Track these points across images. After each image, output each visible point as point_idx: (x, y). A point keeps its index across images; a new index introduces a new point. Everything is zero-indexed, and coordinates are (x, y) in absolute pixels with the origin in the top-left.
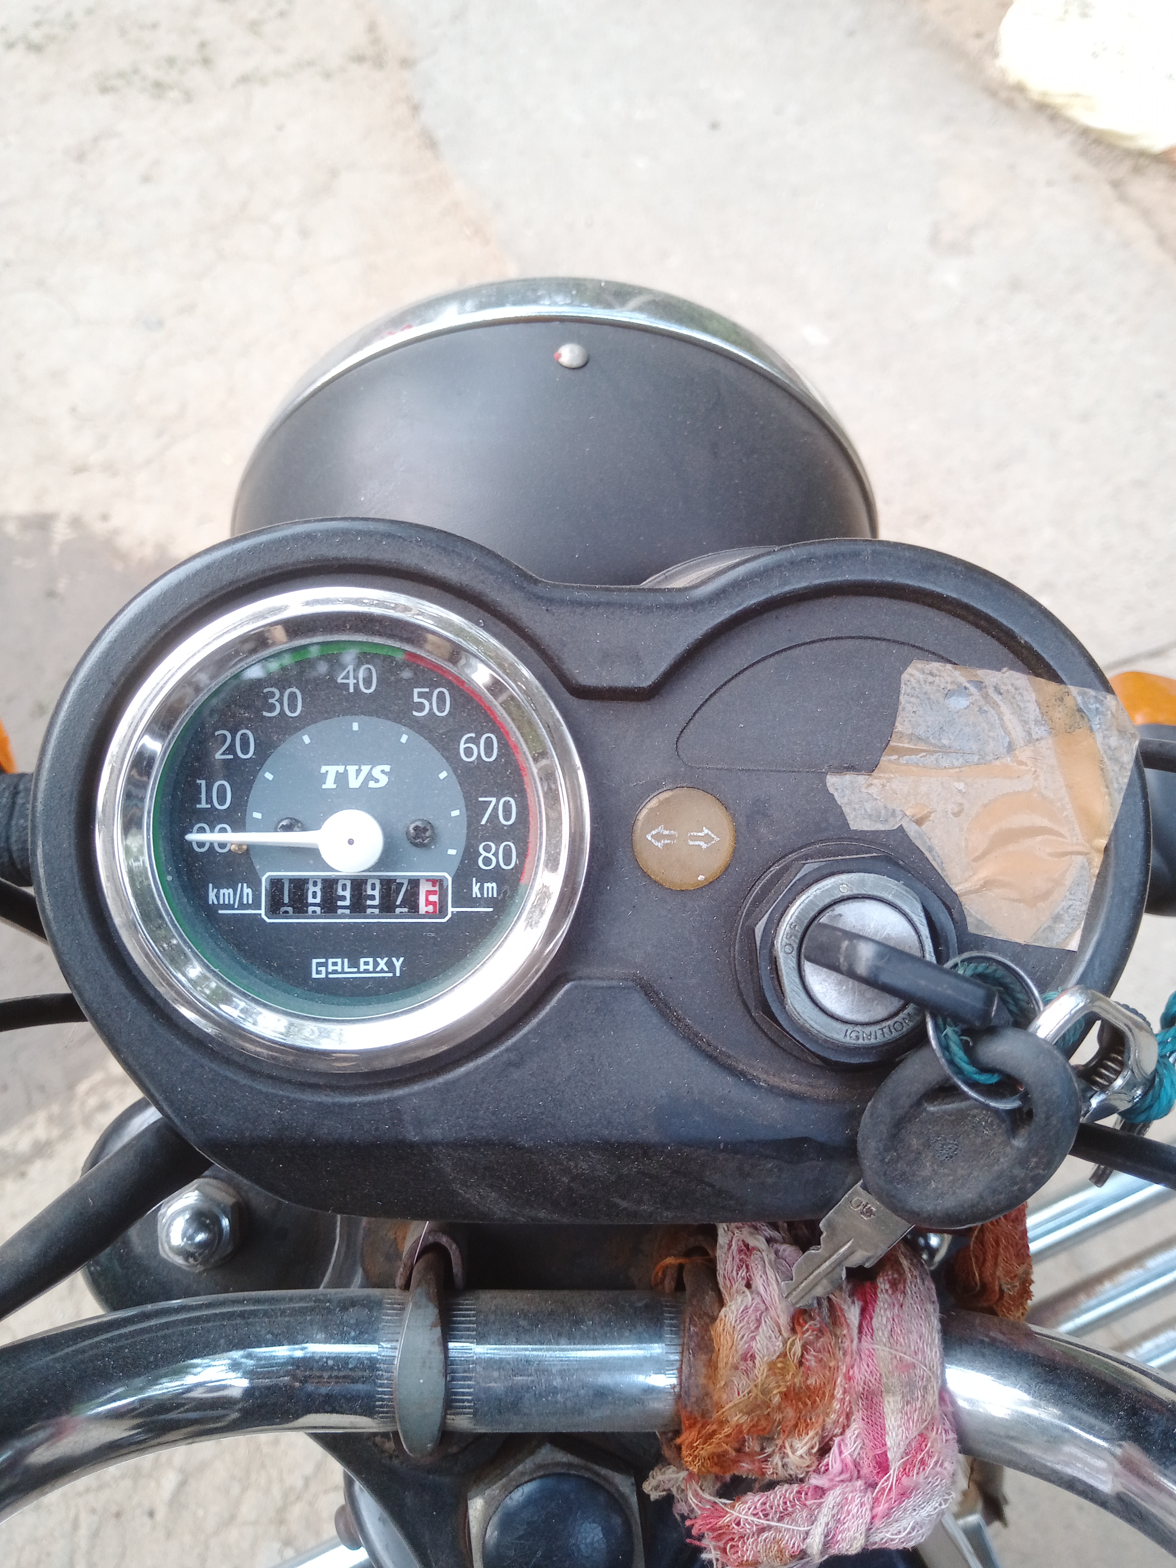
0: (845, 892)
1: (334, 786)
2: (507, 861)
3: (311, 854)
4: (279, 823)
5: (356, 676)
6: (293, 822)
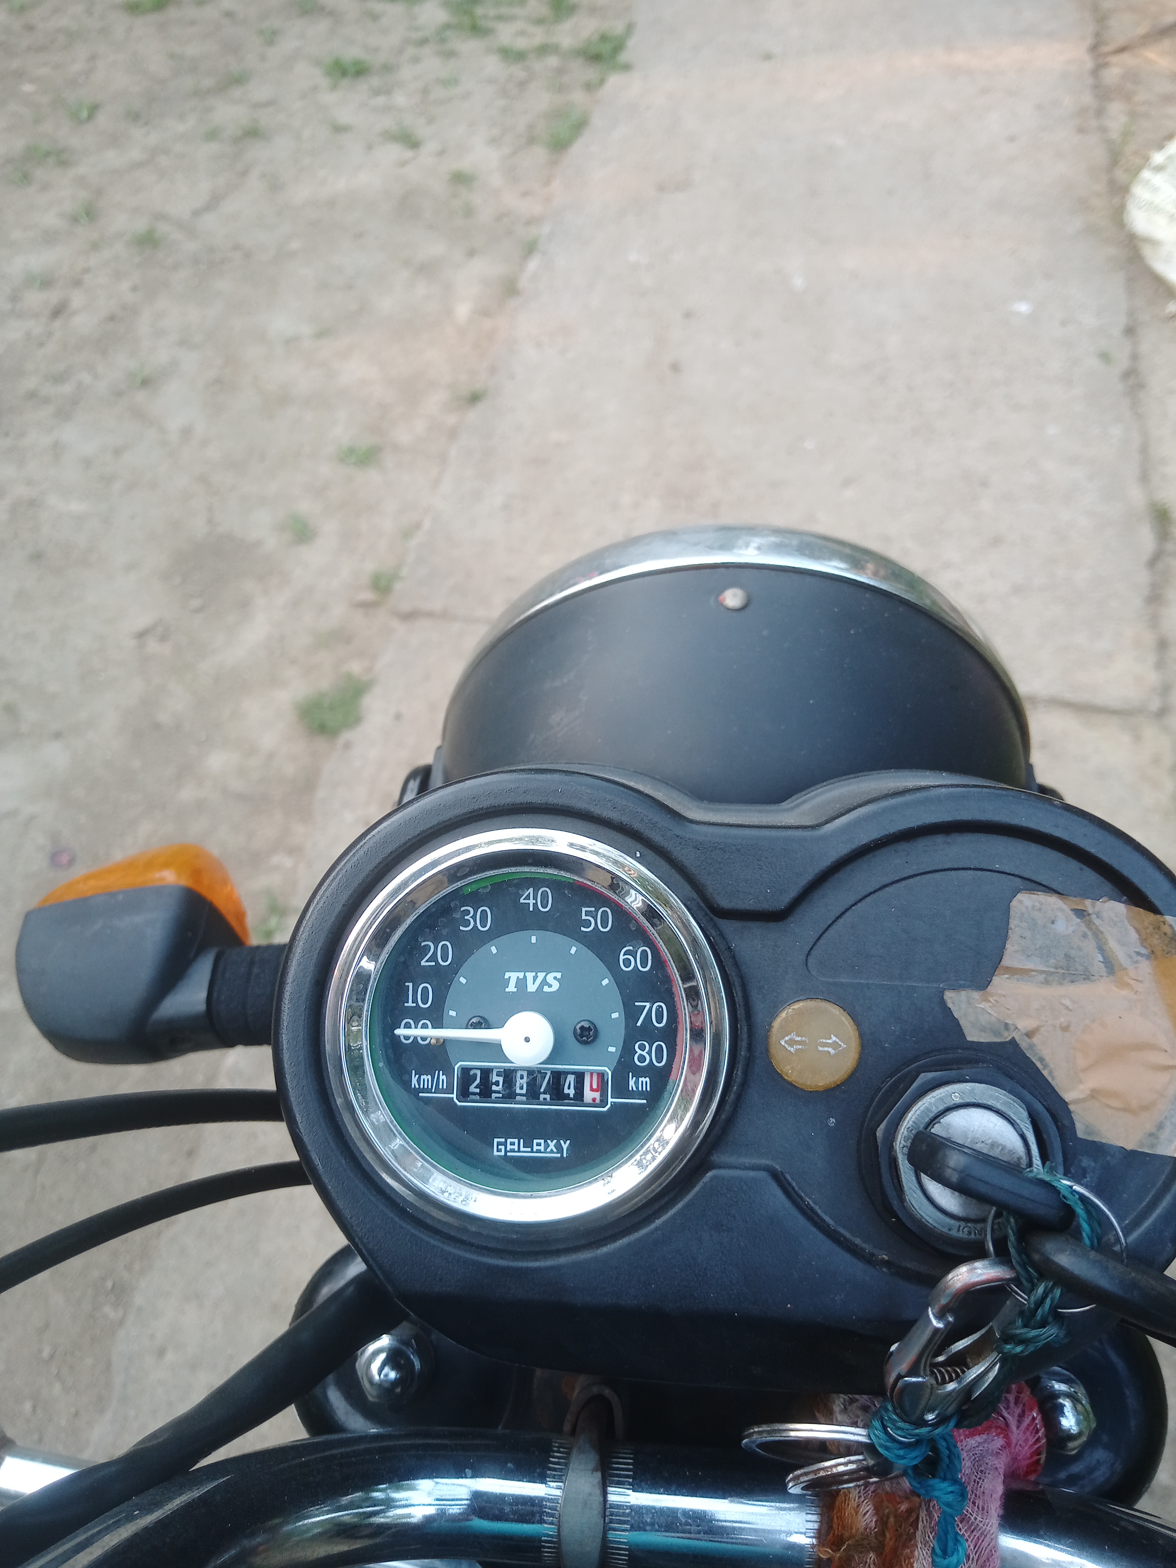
0: (957, 1100)
1: (515, 990)
2: (659, 1060)
3: (495, 1049)
4: (469, 1021)
5: (535, 898)
6: (481, 1020)
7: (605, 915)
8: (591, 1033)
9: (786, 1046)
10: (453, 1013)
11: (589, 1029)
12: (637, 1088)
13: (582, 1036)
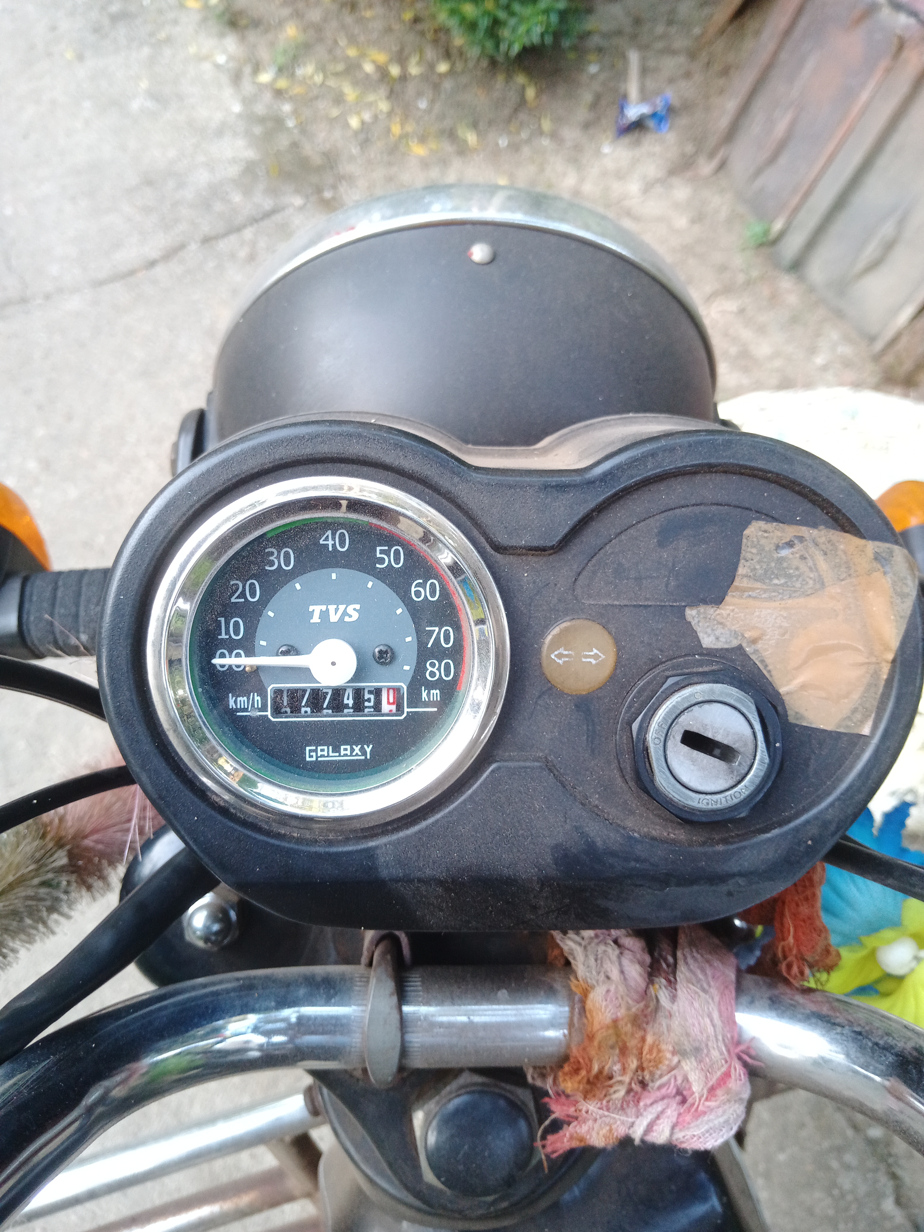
0: (699, 698)
1: (319, 621)
2: (447, 674)
3: (304, 673)
4: (279, 649)
5: (334, 539)
6: (290, 648)
7: (397, 553)
8: (388, 655)
9: (556, 659)
10: (263, 643)
11: (386, 652)
12: (429, 698)
13: (381, 657)
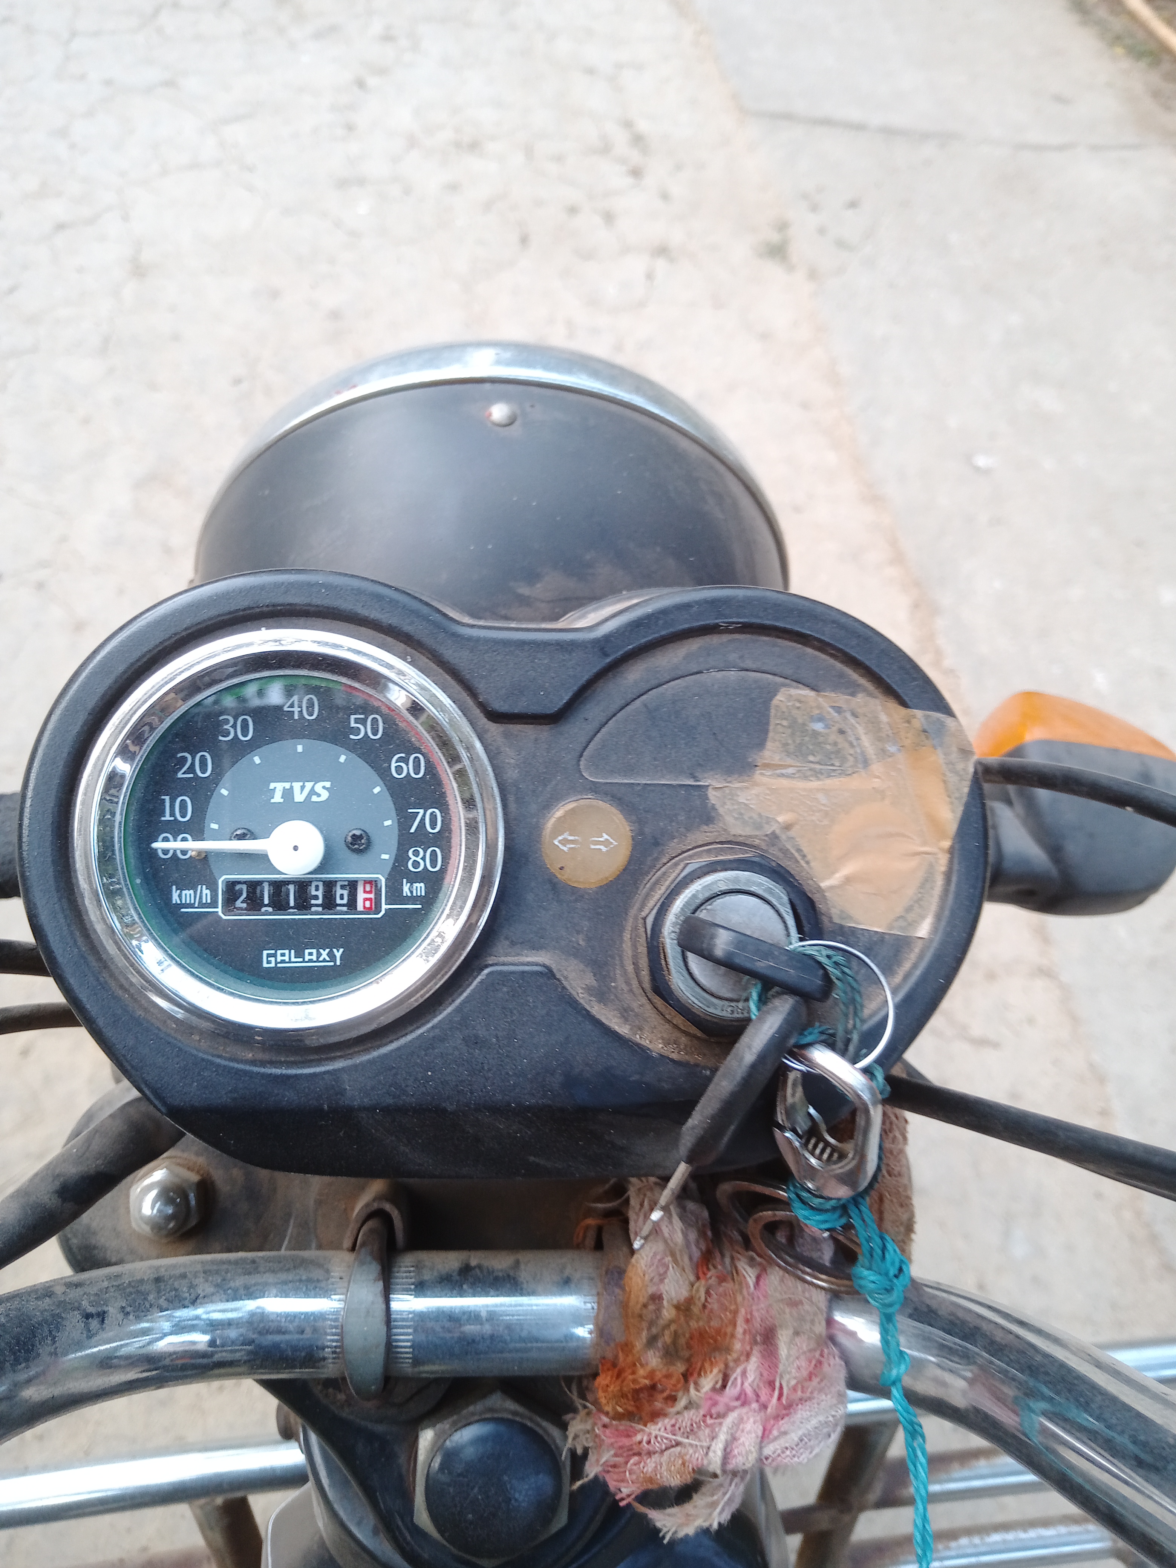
0: (724, 887)
1: (282, 800)
2: (434, 865)
3: (261, 859)
4: (234, 832)
5: (300, 706)
6: (245, 831)
7: (375, 721)
8: (363, 841)
9: (560, 845)
10: (214, 826)
11: (360, 837)
12: (412, 892)
13: (353, 844)
